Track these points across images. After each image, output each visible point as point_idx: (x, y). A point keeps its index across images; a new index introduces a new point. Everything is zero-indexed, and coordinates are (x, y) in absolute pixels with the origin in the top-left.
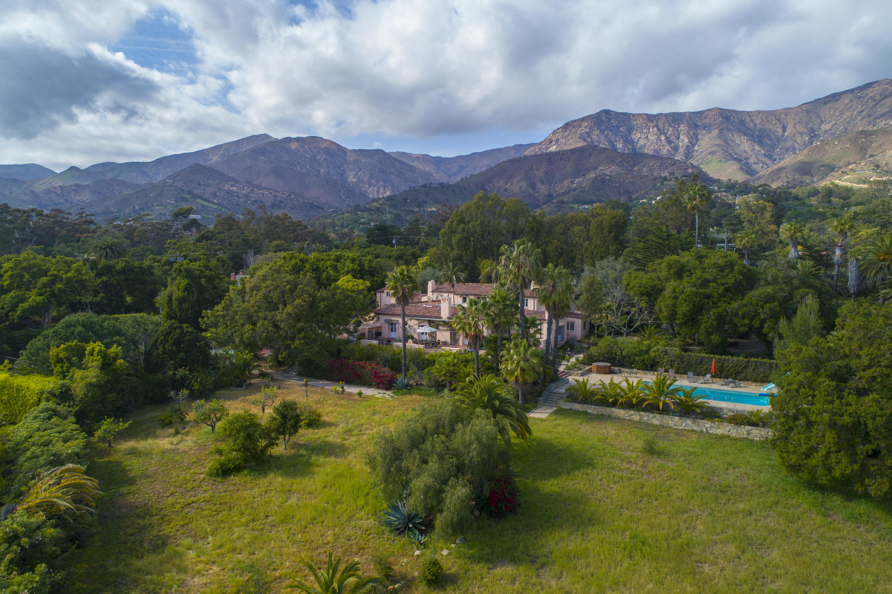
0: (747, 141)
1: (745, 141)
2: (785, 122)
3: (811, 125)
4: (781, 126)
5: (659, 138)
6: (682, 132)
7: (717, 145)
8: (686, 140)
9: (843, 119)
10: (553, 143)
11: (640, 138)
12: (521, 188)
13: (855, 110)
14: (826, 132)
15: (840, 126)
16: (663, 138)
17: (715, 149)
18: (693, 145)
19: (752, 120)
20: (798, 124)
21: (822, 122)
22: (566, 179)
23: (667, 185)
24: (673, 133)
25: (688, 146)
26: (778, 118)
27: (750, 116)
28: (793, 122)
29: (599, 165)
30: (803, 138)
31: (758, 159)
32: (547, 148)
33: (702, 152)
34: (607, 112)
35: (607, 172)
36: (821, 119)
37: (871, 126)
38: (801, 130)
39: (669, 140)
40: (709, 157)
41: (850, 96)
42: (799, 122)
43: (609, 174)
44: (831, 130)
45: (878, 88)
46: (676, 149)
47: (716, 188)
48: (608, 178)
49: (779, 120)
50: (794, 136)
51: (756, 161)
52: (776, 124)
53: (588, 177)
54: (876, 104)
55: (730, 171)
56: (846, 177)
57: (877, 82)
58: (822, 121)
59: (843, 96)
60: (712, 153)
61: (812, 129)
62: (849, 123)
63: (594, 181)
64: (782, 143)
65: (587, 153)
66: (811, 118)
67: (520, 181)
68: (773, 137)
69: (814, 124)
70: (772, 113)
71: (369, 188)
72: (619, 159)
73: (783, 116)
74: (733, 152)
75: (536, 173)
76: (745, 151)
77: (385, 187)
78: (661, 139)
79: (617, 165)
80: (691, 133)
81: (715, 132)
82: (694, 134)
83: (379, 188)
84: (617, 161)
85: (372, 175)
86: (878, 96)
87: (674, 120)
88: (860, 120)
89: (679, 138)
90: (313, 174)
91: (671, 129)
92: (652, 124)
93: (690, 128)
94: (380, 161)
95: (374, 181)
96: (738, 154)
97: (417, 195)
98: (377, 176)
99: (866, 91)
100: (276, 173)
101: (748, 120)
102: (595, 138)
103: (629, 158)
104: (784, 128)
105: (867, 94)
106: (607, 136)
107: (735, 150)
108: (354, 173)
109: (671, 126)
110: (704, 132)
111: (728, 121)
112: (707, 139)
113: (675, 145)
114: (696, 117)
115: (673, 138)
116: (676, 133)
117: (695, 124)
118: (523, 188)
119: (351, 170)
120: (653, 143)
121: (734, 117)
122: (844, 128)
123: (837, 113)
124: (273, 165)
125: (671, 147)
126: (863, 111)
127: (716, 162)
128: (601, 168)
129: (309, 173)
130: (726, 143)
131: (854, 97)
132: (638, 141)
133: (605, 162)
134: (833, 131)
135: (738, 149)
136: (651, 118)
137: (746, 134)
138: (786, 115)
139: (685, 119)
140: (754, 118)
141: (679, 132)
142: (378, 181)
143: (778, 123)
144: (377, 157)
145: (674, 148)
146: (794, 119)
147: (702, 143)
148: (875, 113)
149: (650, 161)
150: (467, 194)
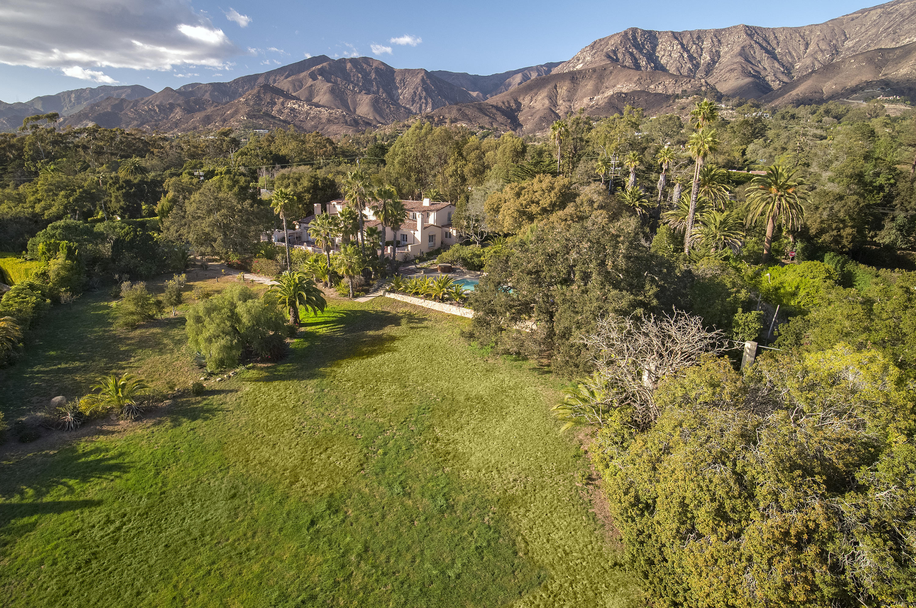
0: (768, 58)
1: (766, 58)
2: (809, 39)
3: (834, 42)
4: (804, 43)
5: (681, 56)
6: (705, 50)
7: (736, 63)
8: (708, 58)
9: (868, 35)
10: (580, 62)
11: (663, 55)
12: (543, 106)
13: (881, 26)
14: (849, 49)
15: (863, 43)
16: (686, 55)
17: (735, 66)
18: (715, 62)
19: (776, 37)
20: (821, 41)
21: (846, 39)
22: (586, 97)
23: (678, 103)
24: (696, 51)
25: (709, 64)
26: (802, 34)
27: (774, 34)
28: (817, 39)
29: (618, 83)
30: (824, 55)
31: (776, 77)
32: (574, 66)
33: (722, 70)
34: (634, 30)
35: (623, 90)
36: (845, 35)
37: (894, 43)
38: (824, 47)
39: (691, 58)
40: (728, 74)
41: (879, 11)
42: (823, 39)
43: (625, 91)
44: (854, 47)
45: (909, 3)
46: (697, 66)
47: (723, 106)
48: (624, 95)
49: (803, 38)
50: (816, 52)
51: (773, 78)
52: (799, 41)
53: (605, 95)
54: (904, 21)
55: (745, 88)
56: (854, 95)
58: (846, 37)
59: (872, 12)
60: (732, 70)
61: (835, 46)
62: (873, 40)
63: (610, 99)
64: (803, 60)
65: (608, 72)
66: (836, 35)
67: (543, 99)
68: (795, 55)
69: (837, 41)
70: (796, 30)
71: (413, 105)
72: (637, 78)
73: (807, 32)
74: (753, 69)
75: (559, 91)
76: (765, 69)
77: (426, 104)
78: (683, 57)
79: (635, 83)
80: (714, 51)
81: (737, 49)
82: (716, 51)
83: (421, 105)
84: (636, 79)
85: (415, 93)
86: (908, 12)
87: (699, 38)
88: (885, 37)
89: (701, 55)
90: (364, 92)
91: (694, 46)
92: (676, 42)
93: (713, 45)
94: (423, 80)
95: (417, 98)
96: (756, 71)
97: (449, 113)
98: (419, 94)
99: (896, 7)
100: (332, 91)
101: (772, 37)
102: (620, 56)
103: (646, 76)
104: (807, 45)
105: (897, 10)
106: (631, 54)
107: (754, 67)
108: (400, 91)
109: (695, 44)
110: (727, 49)
111: (752, 38)
112: (728, 56)
113: (697, 62)
114: (720, 34)
115: (695, 55)
116: (699, 50)
117: (719, 41)
118: (546, 106)
119: (397, 88)
120: (675, 60)
121: (758, 34)
122: (867, 45)
123: (863, 30)
124: (329, 84)
125: (693, 65)
126: (890, 27)
127: (734, 80)
128: (619, 86)
129: (360, 92)
130: (747, 60)
131: (883, 13)
132: (661, 59)
133: (623, 80)
134: (855, 49)
135: (758, 67)
136: (675, 36)
137: (767, 51)
138: (811, 32)
139: (709, 36)
140: (778, 35)
141: (702, 49)
142: (420, 98)
143: (802, 40)
144: (420, 76)
145: (695, 66)
146: (818, 36)
147: (723, 60)
148: (900, 29)
149: (667, 79)
150: (494, 111)
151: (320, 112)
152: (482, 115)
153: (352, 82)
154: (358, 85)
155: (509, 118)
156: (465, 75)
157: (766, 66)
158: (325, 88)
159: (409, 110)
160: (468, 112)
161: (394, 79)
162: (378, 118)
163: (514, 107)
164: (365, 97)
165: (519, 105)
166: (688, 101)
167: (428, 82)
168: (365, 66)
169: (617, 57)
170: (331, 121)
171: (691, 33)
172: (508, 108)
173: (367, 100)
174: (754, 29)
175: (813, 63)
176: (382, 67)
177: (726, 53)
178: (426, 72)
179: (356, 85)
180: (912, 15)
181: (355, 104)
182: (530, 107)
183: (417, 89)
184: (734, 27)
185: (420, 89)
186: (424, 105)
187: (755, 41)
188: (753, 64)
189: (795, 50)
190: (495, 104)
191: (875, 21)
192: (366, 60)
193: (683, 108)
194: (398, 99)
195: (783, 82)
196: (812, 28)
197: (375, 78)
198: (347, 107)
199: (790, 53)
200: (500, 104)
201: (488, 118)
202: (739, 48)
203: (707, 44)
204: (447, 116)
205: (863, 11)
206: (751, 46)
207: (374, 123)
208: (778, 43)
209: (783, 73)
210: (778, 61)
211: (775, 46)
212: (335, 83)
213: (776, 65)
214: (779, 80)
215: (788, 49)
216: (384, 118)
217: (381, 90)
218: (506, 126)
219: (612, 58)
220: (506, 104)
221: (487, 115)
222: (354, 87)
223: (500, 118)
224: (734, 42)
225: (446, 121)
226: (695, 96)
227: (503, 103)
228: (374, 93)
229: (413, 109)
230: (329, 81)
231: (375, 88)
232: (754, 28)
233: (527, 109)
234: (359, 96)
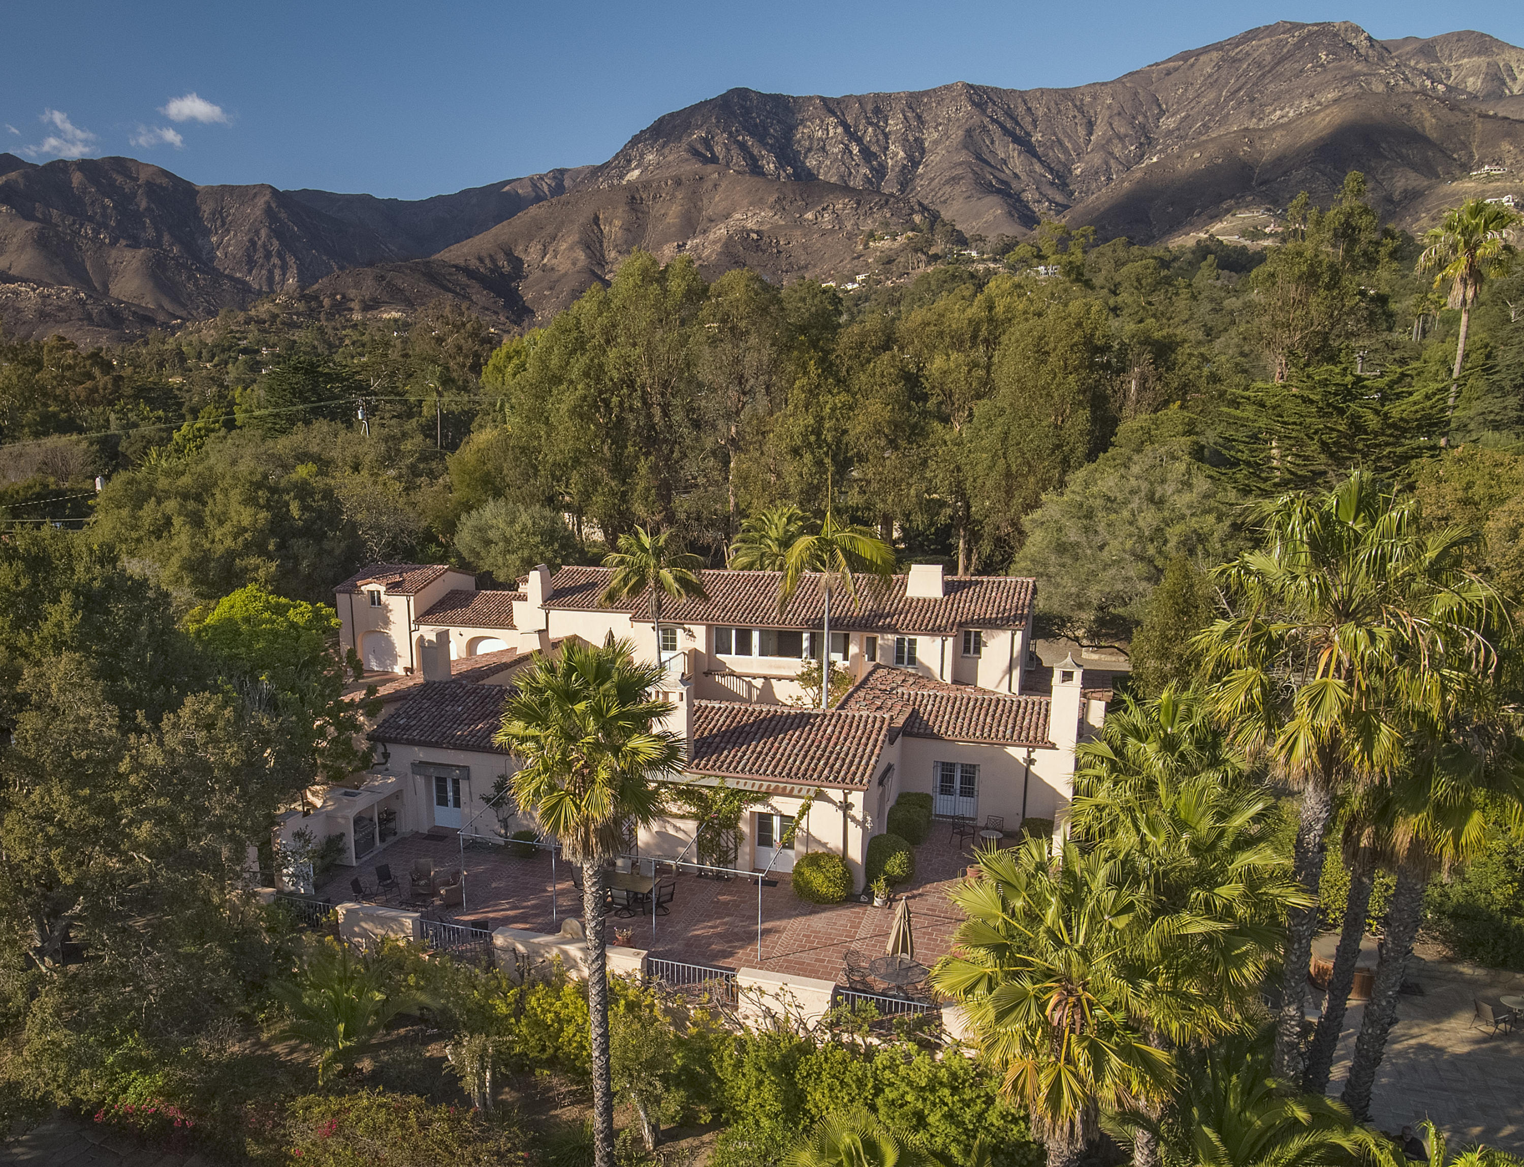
0: (1019, 154)
1: (1016, 154)
2: (1092, 112)
3: (1140, 118)
4: (1085, 121)
5: (847, 150)
6: (893, 137)
7: (960, 164)
8: (902, 154)
9: (1201, 105)
10: (632, 165)
11: (810, 150)
12: (574, 264)
13: (1224, 87)
14: (1169, 133)
15: (1195, 121)
16: (855, 150)
17: (959, 171)
18: (916, 164)
19: (1029, 109)
20: (1116, 118)
21: (1162, 112)
22: (667, 242)
23: (876, 249)
24: (874, 139)
25: (904, 167)
26: (1078, 103)
27: (1025, 102)
28: (1108, 113)
29: (735, 210)
30: (1125, 147)
31: (1041, 193)
32: (621, 177)
33: (933, 179)
34: (742, 93)
35: (750, 225)
36: (1159, 106)
37: (1254, 120)
38: (1122, 130)
39: (867, 154)
40: (947, 189)
41: (1215, 55)
42: (1119, 114)
43: (754, 227)
44: (1179, 129)
45: (1268, 40)
46: (880, 172)
47: (974, 254)
48: (755, 236)
49: (1080, 109)
50: (1109, 141)
51: (1037, 196)
52: (1075, 117)
53: (712, 237)
54: (1264, 75)
55: (988, 217)
56: (1219, 226)
57: (1267, 27)
58: (1161, 109)
59: (1202, 58)
60: (954, 180)
61: (1143, 127)
62: (1212, 115)
63: (726, 245)
64: (1087, 157)
65: (708, 185)
66: (1141, 104)
67: (571, 248)
68: (1069, 146)
69: (1146, 117)
70: (1066, 94)
71: (250, 272)
72: (775, 196)
73: (1088, 99)
74: (995, 177)
75: (606, 229)
76: (1016, 176)
77: (284, 268)
78: (851, 152)
79: (772, 208)
80: (911, 138)
81: (957, 135)
82: (916, 139)
83: (271, 272)
84: (772, 199)
85: (253, 243)
86: (1268, 58)
87: (877, 111)
88: (1233, 108)
89: (887, 148)
90: (123, 242)
91: (870, 129)
92: (832, 120)
93: (908, 127)
94: (268, 211)
95: (259, 255)
96: (1002, 182)
97: (357, 285)
98: (264, 246)
99: (1246, 48)
100: (41, 241)
101: (1021, 109)
102: (718, 150)
103: (794, 192)
104: (1090, 126)
105: (1248, 54)
106: (742, 146)
107: (997, 174)
108: (214, 239)
109: (871, 124)
110: (936, 135)
111: (984, 111)
112: (941, 151)
113: (880, 164)
114: (920, 102)
115: (874, 148)
116: (881, 137)
117: (919, 117)
118: (580, 264)
119: (207, 233)
120: (836, 160)
121: (994, 103)
122: (1204, 125)
123: (1191, 94)
124: (31, 225)
125: (872, 169)
126: (1240, 89)
127: (961, 200)
128: (738, 216)
129: (113, 244)
130: (979, 157)
131: (1223, 59)
132: (806, 157)
133: (745, 202)
134: (1182, 133)
135: (1004, 172)
136: (830, 106)
137: (1017, 140)
138: (1095, 98)
139: (898, 107)
140: (1034, 105)
141: (886, 136)
142: (268, 256)
143: (1079, 116)
144: (261, 202)
145: (877, 171)
146: (1109, 107)
147: (932, 159)
148: (1262, 93)
149: (838, 198)
150: (463, 279)
151: (16, 293)
152: (436, 290)
153: (91, 219)
154: (106, 226)
155: (499, 295)
156: (366, 200)
157: (1017, 171)
158: (21, 234)
159: (244, 283)
160: (403, 283)
161: (197, 209)
162: (168, 306)
163: (507, 269)
164: (128, 254)
165: (518, 263)
166: (896, 244)
167: (283, 215)
168: (119, 179)
169: (712, 153)
170: (49, 315)
171: (860, 100)
172: (492, 271)
173: (135, 264)
174: (985, 92)
175: (1107, 163)
176: (164, 181)
177: (936, 143)
178: (274, 191)
179: (101, 226)
180: (1278, 64)
181: (106, 275)
182: (544, 268)
183: (257, 232)
184: (947, 87)
185: (263, 233)
186: (277, 272)
187: (991, 117)
188: (992, 166)
189: (1070, 137)
190: (461, 262)
191: (1209, 76)
192: (120, 164)
193: (890, 261)
194: (213, 258)
195: (1057, 204)
196: (1096, 88)
197: (148, 209)
198: (83, 280)
199: (1060, 142)
200: (474, 263)
201: (450, 295)
202: (960, 133)
203: (894, 124)
204: (352, 293)
205: (1185, 56)
206: (984, 128)
207: (161, 317)
208: (1034, 122)
209: (1052, 184)
210: (1039, 159)
211: (1030, 128)
212: (46, 221)
213: (1038, 167)
214: (1048, 200)
215: (1055, 134)
216: (184, 306)
217: (166, 238)
218: (496, 313)
219: (705, 156)
220: (487, 261)
221: (449, 290)
222: (96, 232)
223: (481, 296)
224: (949, 120)
225: (352, 305)
226: (910, 234)
227: (481, 260)
228: (148, 244)
229: (254, 280)
230: (28, 216)
231: (151, 233)
232: (985, 90)
233: (538, 273)
234: (114, 253)
